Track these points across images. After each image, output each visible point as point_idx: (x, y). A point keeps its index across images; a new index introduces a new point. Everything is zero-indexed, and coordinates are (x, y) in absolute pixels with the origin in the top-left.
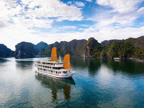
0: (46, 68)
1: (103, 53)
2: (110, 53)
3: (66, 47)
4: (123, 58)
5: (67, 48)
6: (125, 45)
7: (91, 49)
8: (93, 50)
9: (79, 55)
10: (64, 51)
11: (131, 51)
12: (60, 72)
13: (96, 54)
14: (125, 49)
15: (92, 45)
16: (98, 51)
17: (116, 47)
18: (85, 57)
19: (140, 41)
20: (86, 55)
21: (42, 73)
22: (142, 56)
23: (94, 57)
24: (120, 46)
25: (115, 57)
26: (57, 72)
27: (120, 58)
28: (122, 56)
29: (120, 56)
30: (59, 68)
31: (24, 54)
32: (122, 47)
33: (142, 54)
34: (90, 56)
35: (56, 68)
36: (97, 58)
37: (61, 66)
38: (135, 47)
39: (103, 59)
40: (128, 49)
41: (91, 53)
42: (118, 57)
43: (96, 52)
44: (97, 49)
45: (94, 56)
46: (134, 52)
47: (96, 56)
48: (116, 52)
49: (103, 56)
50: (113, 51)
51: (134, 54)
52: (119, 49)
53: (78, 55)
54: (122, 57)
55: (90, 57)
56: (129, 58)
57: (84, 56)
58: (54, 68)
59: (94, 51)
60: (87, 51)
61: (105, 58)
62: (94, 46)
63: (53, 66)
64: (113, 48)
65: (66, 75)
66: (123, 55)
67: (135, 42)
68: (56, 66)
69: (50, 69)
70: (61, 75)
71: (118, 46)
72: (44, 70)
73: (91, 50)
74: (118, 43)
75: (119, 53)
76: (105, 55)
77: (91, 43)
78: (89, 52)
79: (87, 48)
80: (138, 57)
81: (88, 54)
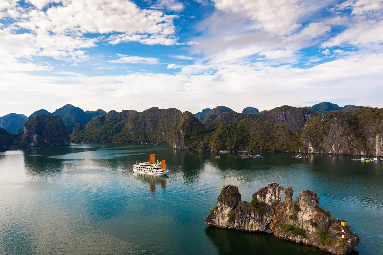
0: (147, 169)
1: (203, 145)
2: (215, 143)
3: (135, 124)
4: (233, 152)
5: (137, 125)
6: (237, 131)
7: (187, 135)
8: (189, 137)
9: (163, 140)
10: (131, 133)
11: (244, 141)
12: (159, 171)
13: (195, 143)
14: (237, 137)
15: (188, 128)
16: (198, 139)
17: (224, 134)
18: (177, 149)
19: (257, 126)
20: (178, 145)
21: (143, 173)
22: (257, 147)
23: (191, 150)
24: (230, 132)
25: (222, 150)
26: (157, 172)
27: (228, 152)
28: (231, 148)
29: (228, 148)
30: (158, 169)
31: (46, 141)
32: (233, 134)
33: (258, 146)
34: (185, 147)
35: (156, 169)
36: (196, 150)
37: (159, 167)
38: (251, 133)
39: (203, 154)
40: (240, 137)
41: (186, 142)
42: (226, 149)
43: (195, 139)
44: (197, 135)
45: (192, 147)
46: (248, 141)
47: (195, 148)
48: (223, 142)
49: (202, 149)
50: (220, 140)
51: (248, 145)
52: (228, 138)
53: (161, 140)
54: (231, 150)
55: (186, 149)
56: (241, 150)
57: (175, 147)
58: (153, 169)
59: (192, 139)
60: (179, 138)
61: (206, 152)
62: (192, 130)
63: (153, 167)
64: (220, 136)
65: (163, 173)
66: (233, 147)
67: (250, 126)
68: (155, 167)
69: (150, 170)
70: (160, 173)
71: (228, 132)
72: (144, 170)
73: (187, 137)
74: (227, 127)
75: (227, 143)
76: (206, 148)
77: (187, 124)
78: (183, 140)
79: (180, 132)
80: (253, 149)
81: (182, 142)
